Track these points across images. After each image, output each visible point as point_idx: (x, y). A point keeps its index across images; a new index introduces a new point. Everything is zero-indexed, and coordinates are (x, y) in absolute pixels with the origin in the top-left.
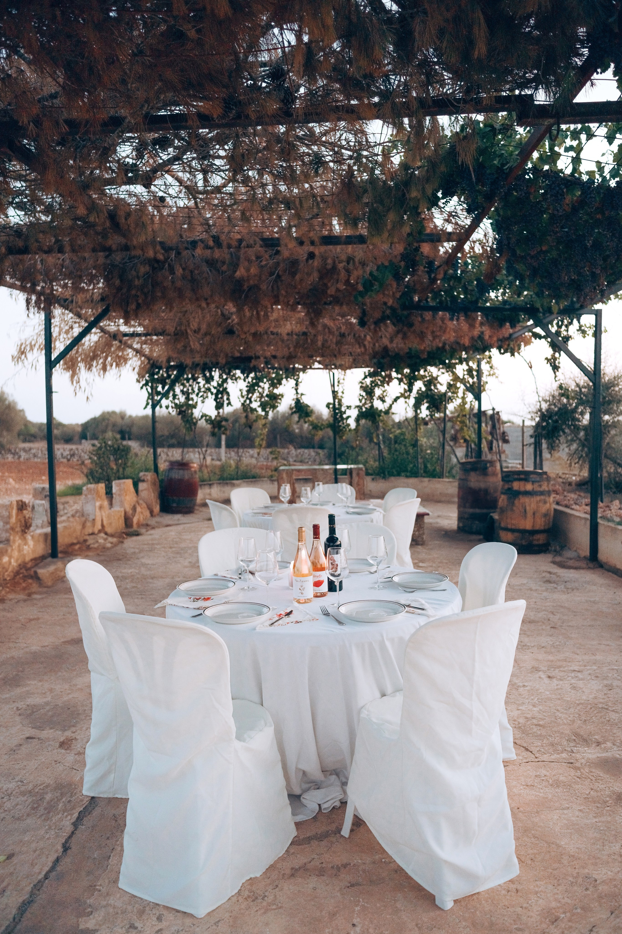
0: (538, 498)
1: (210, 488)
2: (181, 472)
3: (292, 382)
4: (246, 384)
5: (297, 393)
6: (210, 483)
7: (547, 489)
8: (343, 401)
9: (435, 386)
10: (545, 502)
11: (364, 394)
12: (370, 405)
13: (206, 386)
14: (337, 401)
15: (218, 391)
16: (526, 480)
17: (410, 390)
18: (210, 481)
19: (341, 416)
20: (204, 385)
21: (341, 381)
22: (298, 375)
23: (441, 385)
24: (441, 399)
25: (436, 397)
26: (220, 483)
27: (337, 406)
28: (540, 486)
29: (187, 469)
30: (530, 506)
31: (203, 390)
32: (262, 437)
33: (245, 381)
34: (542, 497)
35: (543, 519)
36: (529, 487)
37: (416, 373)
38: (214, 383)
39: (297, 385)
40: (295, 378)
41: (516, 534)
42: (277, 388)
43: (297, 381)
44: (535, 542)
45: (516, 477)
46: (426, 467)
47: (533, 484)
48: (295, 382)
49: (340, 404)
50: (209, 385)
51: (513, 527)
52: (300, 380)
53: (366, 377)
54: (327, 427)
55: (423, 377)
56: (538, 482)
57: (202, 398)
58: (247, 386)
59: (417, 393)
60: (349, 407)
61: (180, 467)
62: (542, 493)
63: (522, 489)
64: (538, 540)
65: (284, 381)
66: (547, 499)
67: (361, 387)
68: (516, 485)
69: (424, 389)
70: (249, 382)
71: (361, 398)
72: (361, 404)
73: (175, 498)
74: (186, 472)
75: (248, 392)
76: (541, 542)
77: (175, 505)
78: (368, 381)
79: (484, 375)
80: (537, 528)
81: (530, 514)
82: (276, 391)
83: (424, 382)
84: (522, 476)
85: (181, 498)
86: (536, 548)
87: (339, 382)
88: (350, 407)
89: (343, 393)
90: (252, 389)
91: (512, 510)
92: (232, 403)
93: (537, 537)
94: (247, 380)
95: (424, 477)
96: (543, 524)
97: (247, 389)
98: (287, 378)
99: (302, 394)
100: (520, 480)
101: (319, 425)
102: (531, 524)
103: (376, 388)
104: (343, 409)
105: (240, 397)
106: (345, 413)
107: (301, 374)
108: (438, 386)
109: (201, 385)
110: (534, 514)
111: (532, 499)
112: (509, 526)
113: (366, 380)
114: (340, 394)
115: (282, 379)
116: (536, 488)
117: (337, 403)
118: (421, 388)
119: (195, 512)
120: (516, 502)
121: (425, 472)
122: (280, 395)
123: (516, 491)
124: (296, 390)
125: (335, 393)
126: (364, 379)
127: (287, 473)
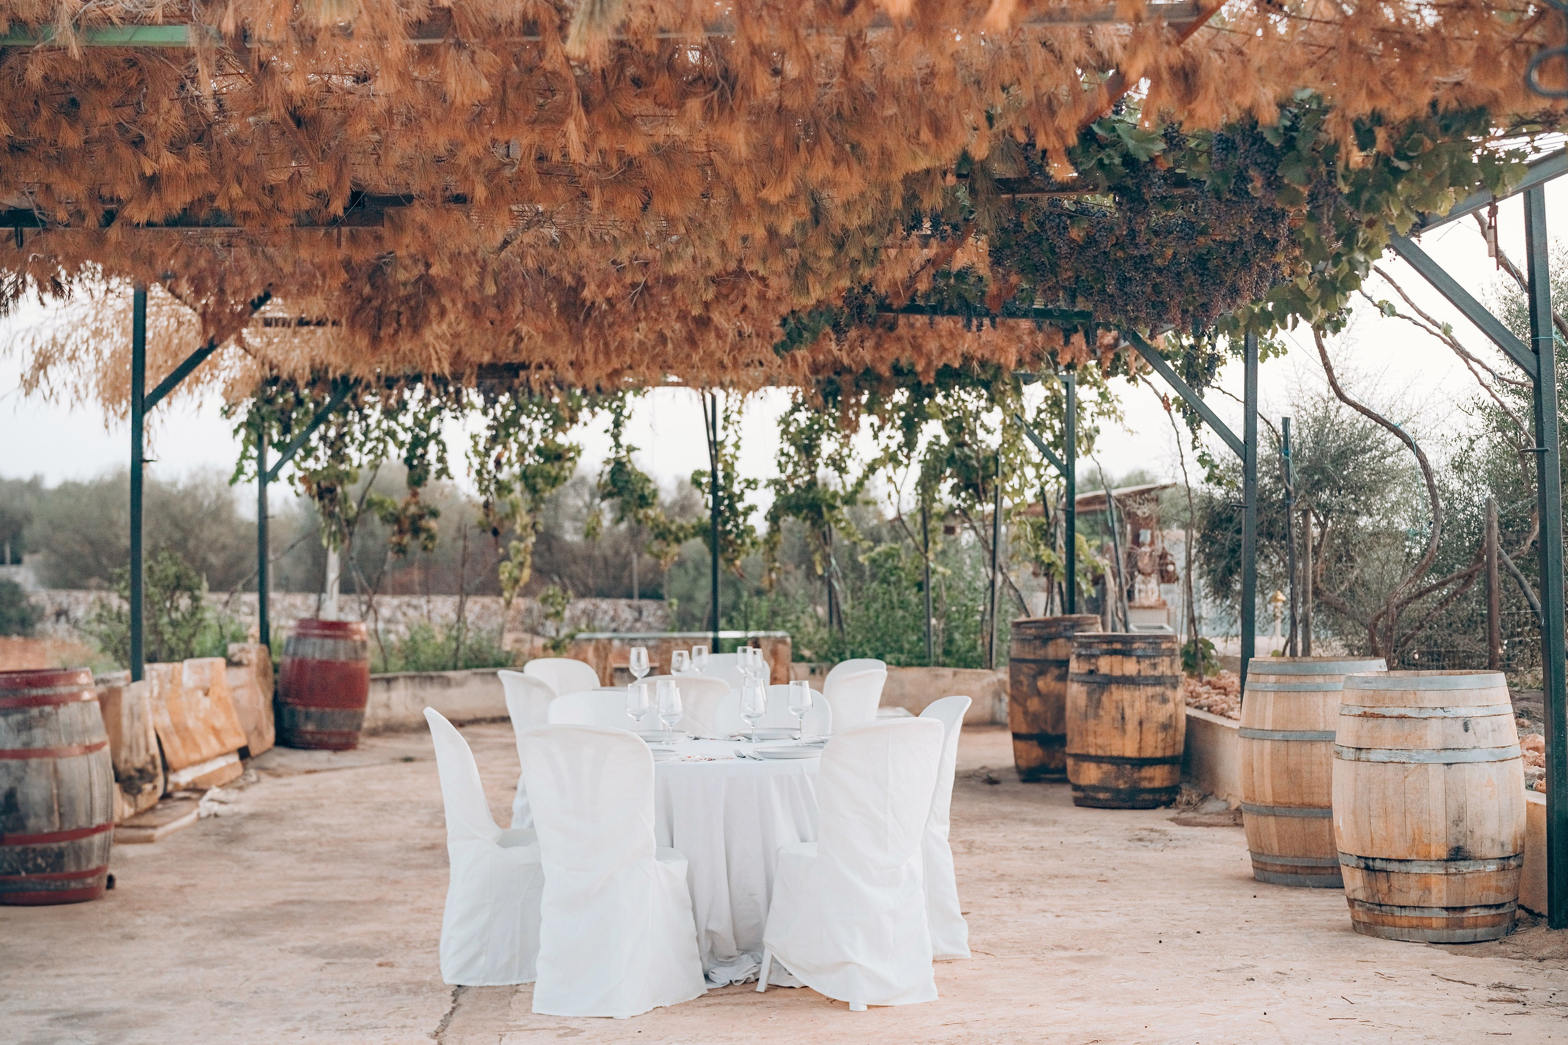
0: (1150, 691)
1: (388, 689)
2: (329, 643)
3: (605, 418)
4: (488, 421)
5: (618, 445)
6: (389, 675)
7: (1169, 673)
8: (738, 466)
9: (973, 433)
10: (1165, 700)
11: (792, 450)
12: (807, 478)
13: (384, 425)
14: (720, 466)
15: (416, 438)
16: (1126, 654)
17: (910, 443)
18: (386, 670)
19: (731, 507)
20: (379, 422)
21: (734, 417)
22: (622, 399)
23: (988, 431)
24: (985, 468)
25: (974, 462)
26: (412, 678)
27: (721, 481)
28: (1154, 666)
29: (345, 638)
30: (1132, 706)
31: (375, 434)
32: (520, 558)
33: (485, 413)
34: (1159, 690)
35: (1161, 736)
36: (1130, 667)
37: (926, 401)
38: (407, 420)
39: (617, 424)
40: (614, 406)
41: (1106, 767)
42: (565, 431)
43: (618, 413)
44: (1146, 784)
45: (1105, 646)
46: (951, 641)
47: (1138, 662)
48: (612, 417)
49: (728, 477)
50: (393, 424)
51: (1100, 753)
52: (626, 412)
53: (796, 408)
54: (695, 535)
55: (942, 411)
56: (1150, 657)
57: (371, 457)
58: (489, 427)
59: (929, 450)
60: (751, 484)
61: (327, 632)
62: (1158, 681)
63: (1117, 672)
64: (1151, 779)
65: (584, 414)
66: (1169, 693)
67: (785, 432)
68: (1105, 665)
69: (945, 440)
70: (495, 418)
71: (783, 459)
72: (783, 477)
73: (313, 709)
74: (341, 644)
75: (493, 440)
76: (1157, 784)
77: (310, 727)
78: (803, 417)
79: (1087, 415)
80: (1148, 753)
81: (1131, 726)
82: (561, 439)
83: (946, 423)
84: (1118, 646)
85: (328, 710)
86: (1149, 797)
87: (726, 419)
88: (755, 482)
89: (737, 446)
90: (502, 433)
91: (1097, 716)
92: (451, 471)
93: (1147, 772)
94: (491, 411)
95: (944, 665)
96: (1160, 745)
97: (489, 433)
98: (592, 406)
99: (630, 449)
100: (1114, 653)
101: (673, 528)
102: (1136, 746)
103: (824, 437)
104: (736, 489)
105: (471, 455)
106: (741, 497)
107: (630, 396)
108: (981, 434)
109: (372, 421)
110: (1141, 723)
111: (1137, 693)
112: (1092, 752)
113: (797, 415)
114: (729, 450)
115: (580, 408)
116: (1145, 668)
117: (720, 474)
118: (937, 437)
119: (360, 746)
120: (1105, 698)
121: (947, 653)
122: (569, 450)
123: (1105, 676)
124: (616, 437)
125: (715, 446)
126: (792, 412)
127: (597, 649)
